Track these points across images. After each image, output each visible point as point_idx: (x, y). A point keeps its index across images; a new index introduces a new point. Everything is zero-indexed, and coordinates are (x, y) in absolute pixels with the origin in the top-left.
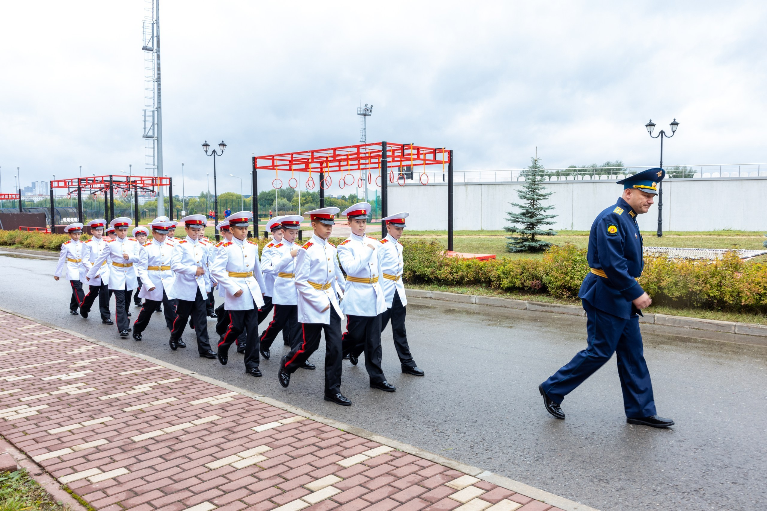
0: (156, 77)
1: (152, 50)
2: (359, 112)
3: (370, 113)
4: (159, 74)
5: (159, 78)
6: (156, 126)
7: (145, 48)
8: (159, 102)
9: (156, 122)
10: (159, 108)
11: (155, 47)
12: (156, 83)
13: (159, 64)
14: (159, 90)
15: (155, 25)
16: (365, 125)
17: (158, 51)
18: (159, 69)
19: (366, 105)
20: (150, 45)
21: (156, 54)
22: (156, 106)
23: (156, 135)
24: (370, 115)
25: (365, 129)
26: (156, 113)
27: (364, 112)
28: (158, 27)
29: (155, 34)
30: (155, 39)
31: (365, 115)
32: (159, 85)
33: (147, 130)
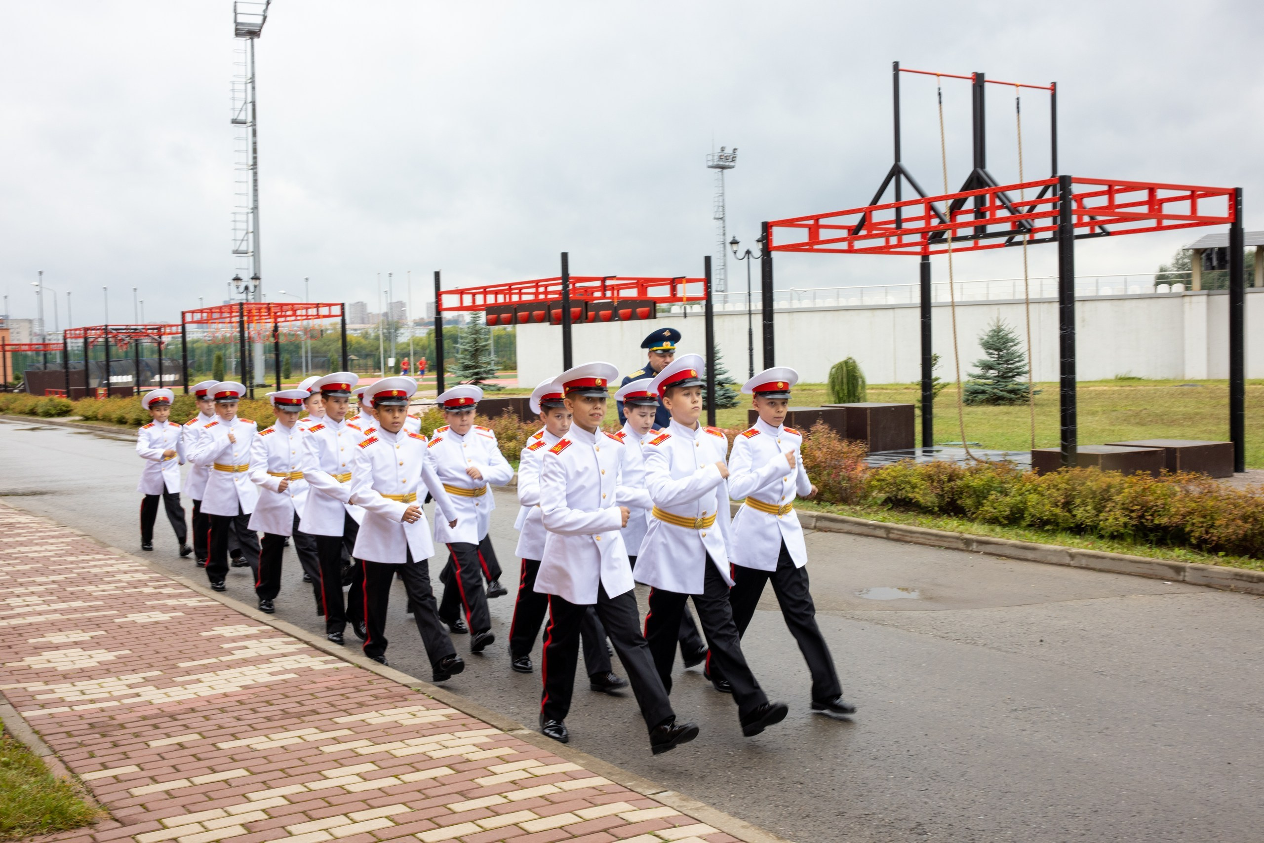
0: (251, 162)
1: (245, 123)
2: (710, 164)
3: (732, 164)
4: (255, 158)
5: (255, 164)
6: (251, 236)
7: (235, 122)
8: (256, 200)
9: (251, 229)
10: (255, 209)
11: (250, 119)
12: (251, 173)
13: (255, 143)
14: (255, 181)
15: (249, 86)
16: (723, 187)
17: (254, 124)
18: (255, 151)
19: (723, 149)
20: (242, 117)
21: (250, 129)
22: (251, 205)
23: (251, 249)
24: (732, 167)
25: (722, 194)
26: (251, 216)
27: (721, 163)
28: (254, 88)
29: (249, 99)
30: (250, 106)
31: (723, 168)
32: (255, 174)
33: (238, 243)
